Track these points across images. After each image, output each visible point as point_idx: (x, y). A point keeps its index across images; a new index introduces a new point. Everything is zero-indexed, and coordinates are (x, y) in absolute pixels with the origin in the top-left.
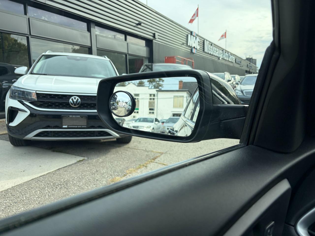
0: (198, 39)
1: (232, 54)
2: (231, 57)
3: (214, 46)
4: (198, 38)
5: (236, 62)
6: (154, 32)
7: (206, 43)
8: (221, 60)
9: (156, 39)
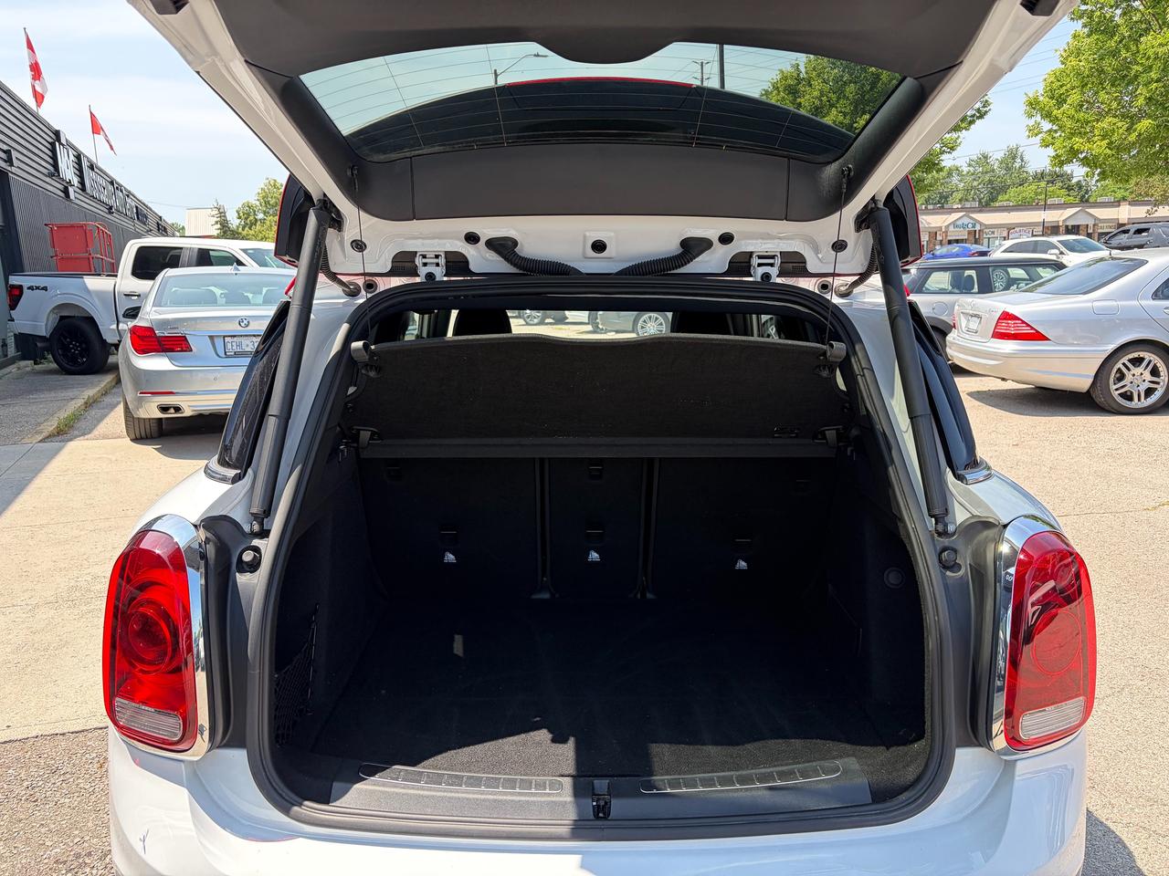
0: (72, 158)
1: (129, 194)
2: (129, 201)
3: (98, 171)
4: (71, 152)
5: (138, 218)
6: (5, 148)
7: (85, 164)
8: (114, 218)
9: (13, 169)
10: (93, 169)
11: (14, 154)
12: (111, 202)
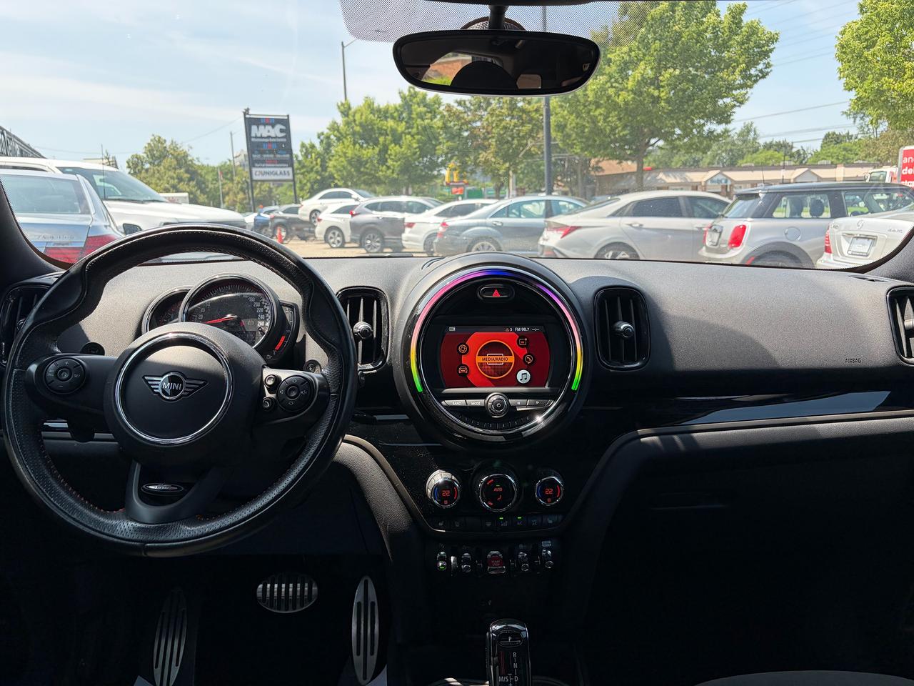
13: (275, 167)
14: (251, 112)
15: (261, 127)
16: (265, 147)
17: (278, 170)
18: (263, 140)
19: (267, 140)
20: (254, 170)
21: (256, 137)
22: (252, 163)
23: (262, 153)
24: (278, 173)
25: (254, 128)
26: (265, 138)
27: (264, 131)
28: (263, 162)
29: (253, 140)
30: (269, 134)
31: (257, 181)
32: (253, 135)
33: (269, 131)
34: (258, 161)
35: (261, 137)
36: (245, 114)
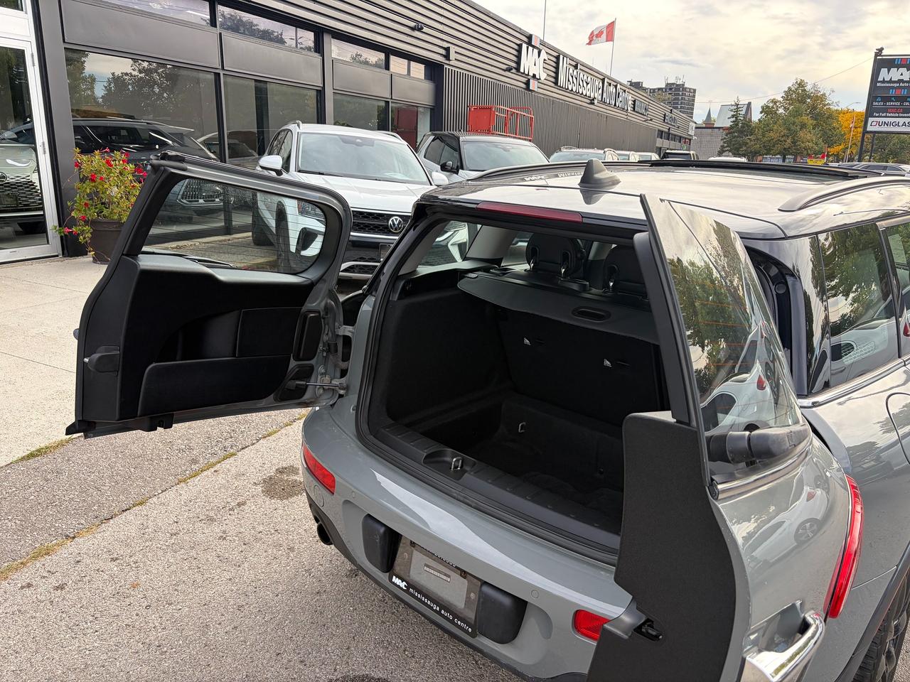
0: (544, 55)
1: (625, 89)
3: (583, 68)
4: (544, 51)
5: (634, 108)
8: (598, 107)
9: (451, 63)
10: (576, 67)
11: (453, 49)
12: (598, 95)
13: (899, 117)
14: (884, 53)
15: (893, 70)
16: (892, 93)
17: (901, 121)
18: (892, 85)
19: (896, 85)
20: (871, 120)
21: (884, 81)
22: (870, 111)
23: (886, 99)
24: (900, 124)
25: (884, 71)
26: (895, 82)
27: (895, 74)
28: (886, 111)
29: (878, 85)
30: (901, 78)
31: (871, 132)
32: (880, 79)
33: (902, 74)
34: (879, 110)
35: (891, 81)
36: (877, 55)
